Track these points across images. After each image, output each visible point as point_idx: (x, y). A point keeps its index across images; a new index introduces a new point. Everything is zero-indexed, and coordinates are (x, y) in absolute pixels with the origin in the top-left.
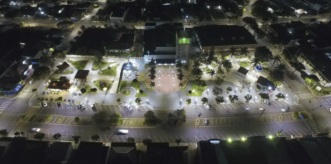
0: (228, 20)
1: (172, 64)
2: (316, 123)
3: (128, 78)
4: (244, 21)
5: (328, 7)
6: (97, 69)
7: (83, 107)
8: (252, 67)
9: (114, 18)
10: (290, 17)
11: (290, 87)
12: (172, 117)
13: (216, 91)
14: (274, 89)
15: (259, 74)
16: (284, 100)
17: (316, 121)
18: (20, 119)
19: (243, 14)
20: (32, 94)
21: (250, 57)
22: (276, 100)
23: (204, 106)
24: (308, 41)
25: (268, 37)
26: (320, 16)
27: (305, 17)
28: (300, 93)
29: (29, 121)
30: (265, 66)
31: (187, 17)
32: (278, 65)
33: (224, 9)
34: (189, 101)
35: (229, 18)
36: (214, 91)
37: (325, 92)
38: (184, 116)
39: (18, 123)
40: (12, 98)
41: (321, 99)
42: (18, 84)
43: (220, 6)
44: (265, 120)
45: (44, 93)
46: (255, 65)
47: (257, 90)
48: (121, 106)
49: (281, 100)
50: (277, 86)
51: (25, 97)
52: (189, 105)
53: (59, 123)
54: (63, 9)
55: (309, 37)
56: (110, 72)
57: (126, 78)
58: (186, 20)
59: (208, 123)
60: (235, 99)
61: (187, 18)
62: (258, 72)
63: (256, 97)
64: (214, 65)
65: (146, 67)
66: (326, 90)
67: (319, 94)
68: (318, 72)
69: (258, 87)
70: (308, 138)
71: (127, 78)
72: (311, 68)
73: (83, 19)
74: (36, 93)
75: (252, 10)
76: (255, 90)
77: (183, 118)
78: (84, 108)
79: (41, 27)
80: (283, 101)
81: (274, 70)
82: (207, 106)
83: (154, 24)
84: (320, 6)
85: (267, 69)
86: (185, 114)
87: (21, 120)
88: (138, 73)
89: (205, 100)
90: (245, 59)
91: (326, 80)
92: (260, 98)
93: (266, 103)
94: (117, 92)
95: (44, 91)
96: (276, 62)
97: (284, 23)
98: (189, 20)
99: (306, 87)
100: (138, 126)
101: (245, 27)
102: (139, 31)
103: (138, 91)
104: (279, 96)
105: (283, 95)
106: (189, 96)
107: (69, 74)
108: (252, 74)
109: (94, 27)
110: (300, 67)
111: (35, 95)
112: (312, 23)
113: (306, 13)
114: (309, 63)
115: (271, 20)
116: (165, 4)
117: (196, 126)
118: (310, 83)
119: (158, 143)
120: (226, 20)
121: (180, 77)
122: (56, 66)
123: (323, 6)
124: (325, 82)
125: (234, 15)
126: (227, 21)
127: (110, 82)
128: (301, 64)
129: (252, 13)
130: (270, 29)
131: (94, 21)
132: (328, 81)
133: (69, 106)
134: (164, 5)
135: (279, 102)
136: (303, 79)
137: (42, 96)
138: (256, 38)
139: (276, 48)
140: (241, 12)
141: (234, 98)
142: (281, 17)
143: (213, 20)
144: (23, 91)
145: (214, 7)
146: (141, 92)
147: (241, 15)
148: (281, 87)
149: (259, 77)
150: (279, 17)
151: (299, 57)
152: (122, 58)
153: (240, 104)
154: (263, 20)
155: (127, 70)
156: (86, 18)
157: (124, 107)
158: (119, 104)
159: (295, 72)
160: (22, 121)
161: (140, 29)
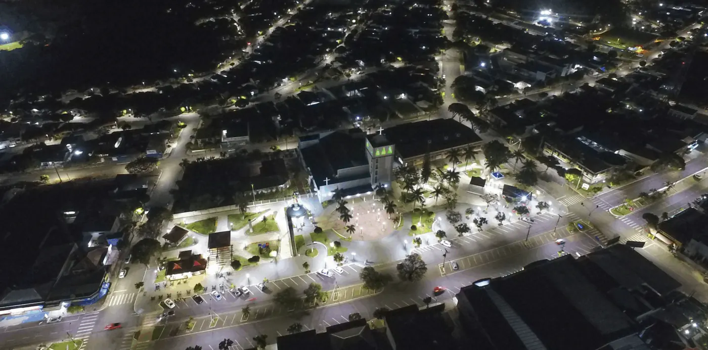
0: (424, 113)
1: (369, 193)
2: (600, 232)
3: (302, 230)
4: (451, 111)
5: (555, 74)
6: (241, 228)
7: (245, 291)
8: (487, 176)
9: (233, 140)
10: (511, 95)
11: (549, 193)
12: (405, 268)
13: (452, 217)
14: (530, 198)
15: (501, 183)
16: (548, 210)
17: (598, 230)
18: (131, 340)
19: (443, 100)
20: (134, 294)
21: (478, 163)
22: (538, 214)
23: (443, 244)
24: (548, 125)
25: (493, 129)
26: (549, 88)
27: (530, 93)
28: (565, 198)
29: (153, 339)
30: (505, 171)
31: (358, 118)
32: (524, 163)
33: (410, 97)
34: (418, 241)
35: (425, 110)
36: (449, 218)
37: (595, 188)
38: (422, 262)
39: (132, 347)
40: (95, 310)
41: (593, 200)
42: (103, 282)
43: (403, 95)
44: (534, 244)
45: (158, 287)
46: (490, 172)
47: (508, 204)
48: (311, 275)
49: (544, 211)
50: (533, 195)
51: (123, 302)
52: (419, 249)
53: (213, 328)
54: (120, 139)
55: (547, 119)
56: (266, 226)
57: (298, 230)
58: (356, 123)
59: (458, 267)
60: (484, 223)
61: (358, 121)
62: (498, 180)
63: (511, 214)
64: (431, 182)
65: (324, 207)
66: (597, 187)
67: (590, 193)
68: (577, 164)
69: (509, 200)
70: (597, 252)
71: (300, 231)
72: (565, 161)
73: (168, 150)
74: (142, 291)
75: (455, 93)
76: (504, 206)
77: (422, 266)
78: (248, 293)
79: (88, 179)
80: (548, 212)
81: (521, 172)
82: (447, 242)
83: (317, 137)
84: (545, 74)
85: (508, 174)
86: (422, 259)
87: (135, 342)
88: (316, 220)
89: (441, 234)
90: (473, 166)
91: (591, 173)
92: (517, 215)
93: (526, 220)
94: (295, 255)
95: (158, 284)
96: (519, 160)
97: (507, 105)
98: (362, 123)
99: (570, 188)
100: (354, 297)
101: (454, 119)
102: (287, 153)
103: (332, 245)
104: (542, 206)
105: (545, 203)
106: (414, 235)
107: (192, 245)
108: (491, 185)
109: (202, 160)
110: (552, 162)
111: (140, 295)
112: (543, 99)
113: (530, 86)
114: (562, 154)
115: (489, 103)
116: (310, 103)
117: (443, 275)
118: (573, 180)
119: (400, 309)
120: (421, 114)
121: (390, 209)
122: (163, 237)
123: (548, 74)
124: (589, 176)
125: (431, 104)
126: (423, 115)
127: (275, 243)
128: (552, 157)
129: (456, 97)
130: (492, 117)
131: (193, 151)
132: (593, 173)
133: (219, 296)
134: (309, 105)
135: (543, 216)
136: (562, 177)
137: (158, 293)
138: (477, 132)
139: (509, 143)
140: (438, 100)
141: (481, 221)
142: (499, 97)
143: (401, 116)
144: (112, 293)
145: (395, 96)
146: (338, 244)
147: (441, 102)
148: (538, 194)
149: (503, 188)
150: (497, 97)
151: (545, 150)
152: (277, 202)
153: (492, 230)
154: (477, 104)
155: (298, 217)
156: (173, 149)
157: (317, 275)
158: (307, 272)
159: (548, 171)
160: (139, 343)
161: (288, 150)
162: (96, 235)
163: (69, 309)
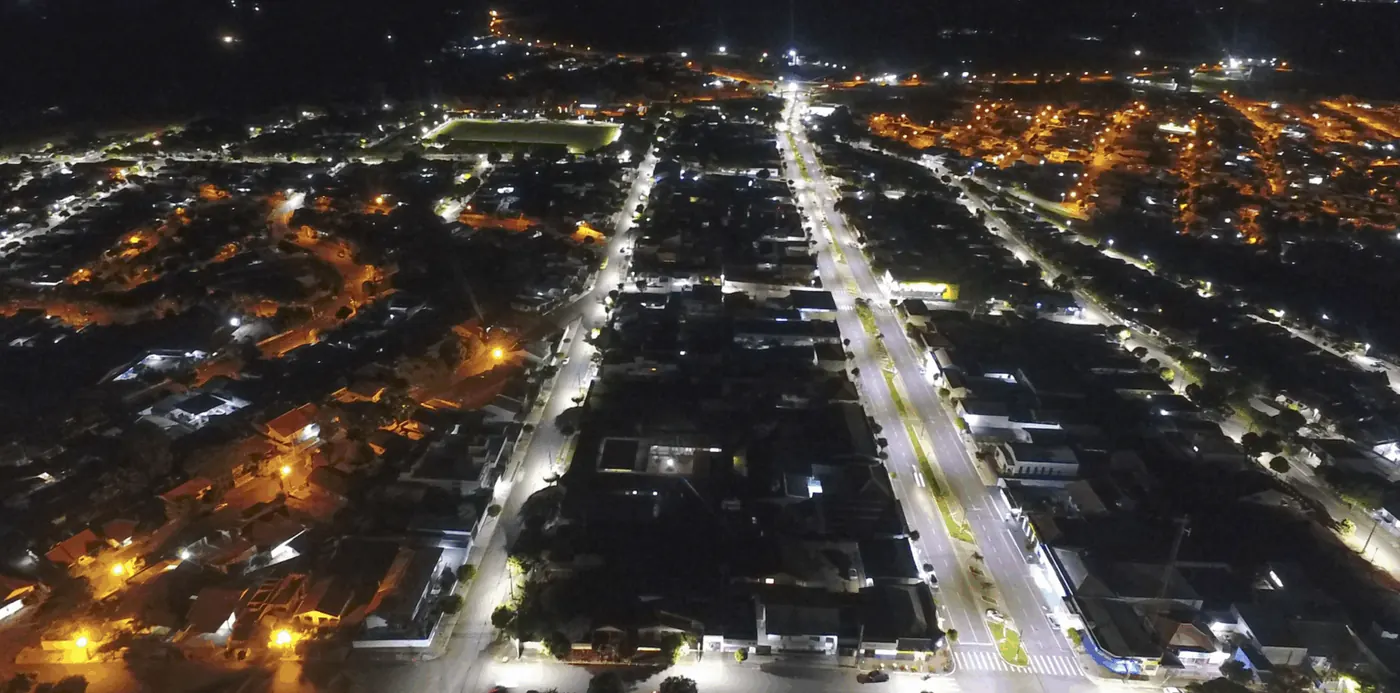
42: (1136, 660)
144: (1124, 685)
162: (1243, 628)
163: (1078, 635)
